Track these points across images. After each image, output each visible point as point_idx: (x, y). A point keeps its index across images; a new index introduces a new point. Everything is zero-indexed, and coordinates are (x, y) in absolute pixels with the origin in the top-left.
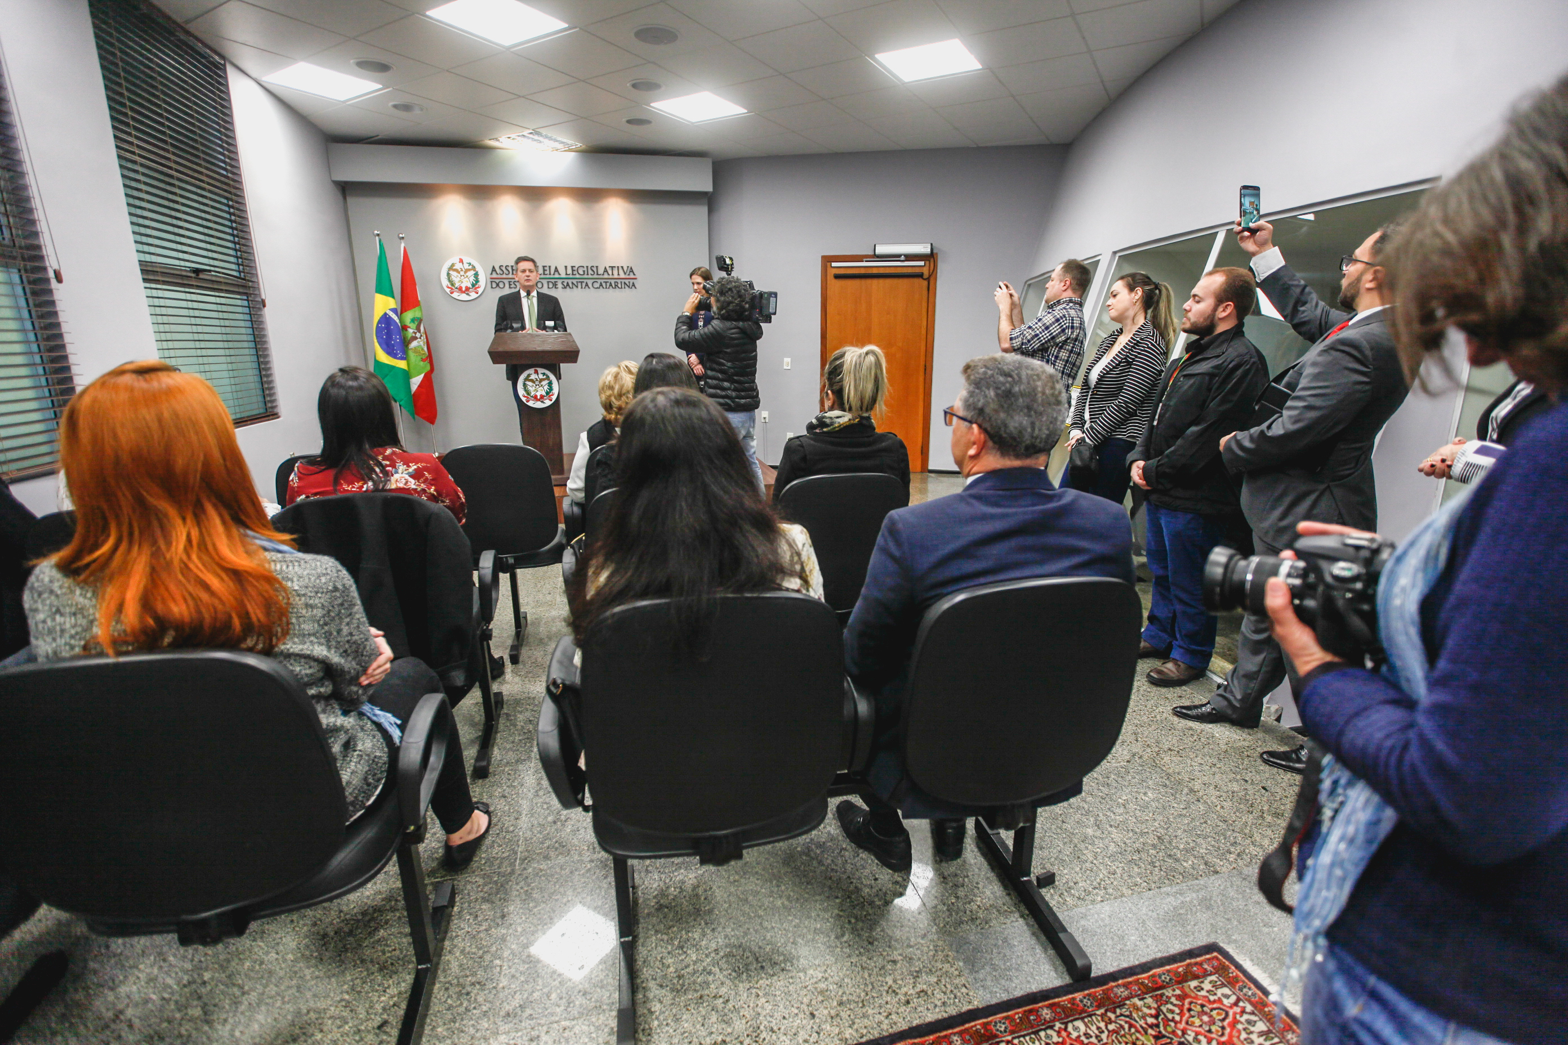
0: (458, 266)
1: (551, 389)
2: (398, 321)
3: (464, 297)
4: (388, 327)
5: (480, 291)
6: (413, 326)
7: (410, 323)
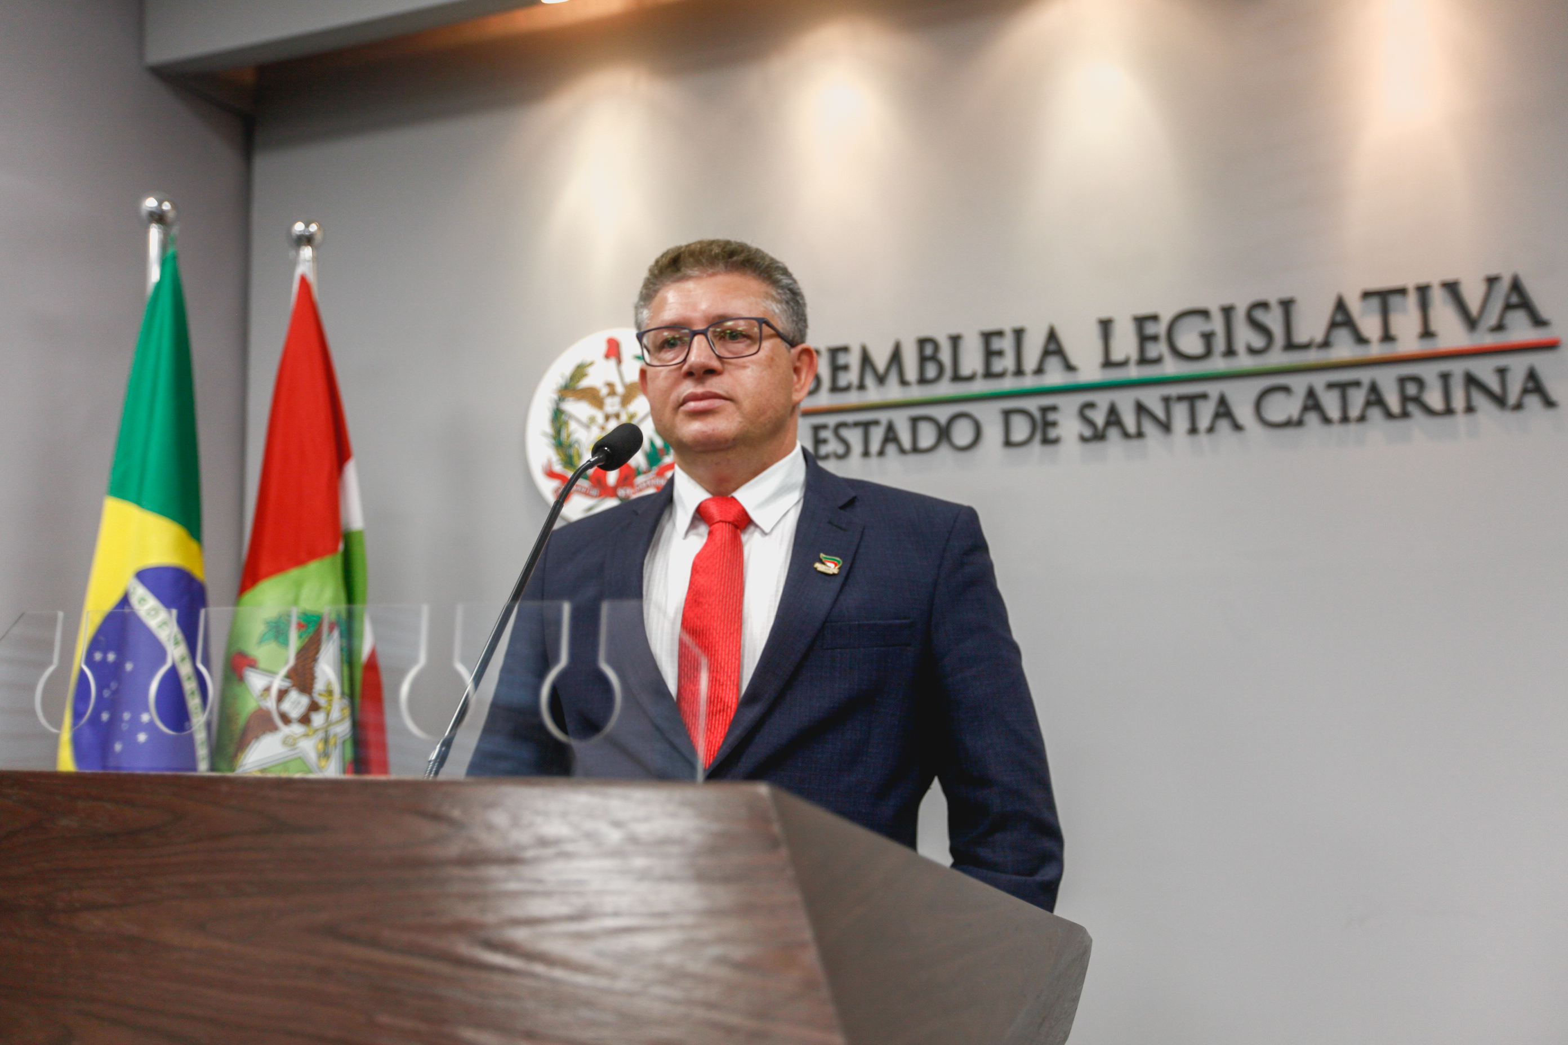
0: (600, 374)
7: (261, 641)
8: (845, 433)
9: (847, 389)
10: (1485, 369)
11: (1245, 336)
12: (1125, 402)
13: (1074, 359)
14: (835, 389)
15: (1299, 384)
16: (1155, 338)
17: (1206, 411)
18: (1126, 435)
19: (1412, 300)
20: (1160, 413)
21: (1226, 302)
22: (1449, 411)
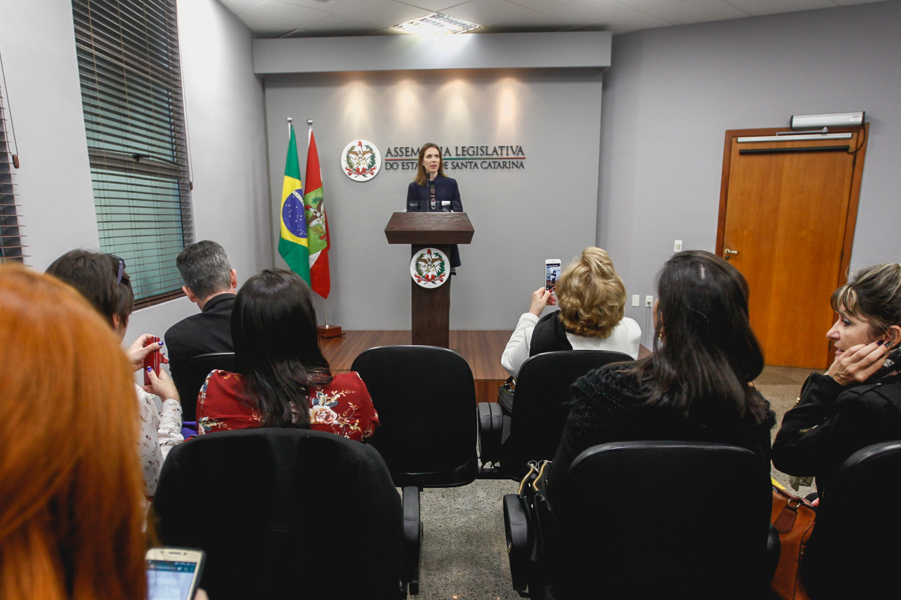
0: (357, 149)
1: (442, 269)
2: (302, 201)
3: (360, 178)
4: (293, 208)
5: (375, 172)
6: (314, 206)
7: (312, 203)
8: (408, 164)
9: (408, 156)
10: (515, 161)
11: (480, 152)
12: (460, 162)
13: (451, 154)
14: (406, 155)
15: (488, 161)
16: (465, 151)
17: (473, 165)
18: (460, 168)
19: (506, 148)
20: (465, 165)
21: (477, 146)
22: (510, 168)
